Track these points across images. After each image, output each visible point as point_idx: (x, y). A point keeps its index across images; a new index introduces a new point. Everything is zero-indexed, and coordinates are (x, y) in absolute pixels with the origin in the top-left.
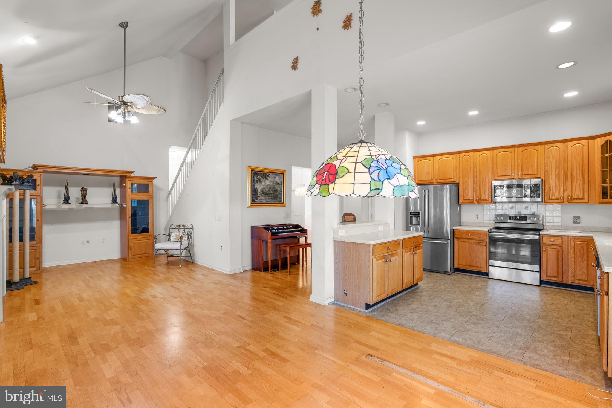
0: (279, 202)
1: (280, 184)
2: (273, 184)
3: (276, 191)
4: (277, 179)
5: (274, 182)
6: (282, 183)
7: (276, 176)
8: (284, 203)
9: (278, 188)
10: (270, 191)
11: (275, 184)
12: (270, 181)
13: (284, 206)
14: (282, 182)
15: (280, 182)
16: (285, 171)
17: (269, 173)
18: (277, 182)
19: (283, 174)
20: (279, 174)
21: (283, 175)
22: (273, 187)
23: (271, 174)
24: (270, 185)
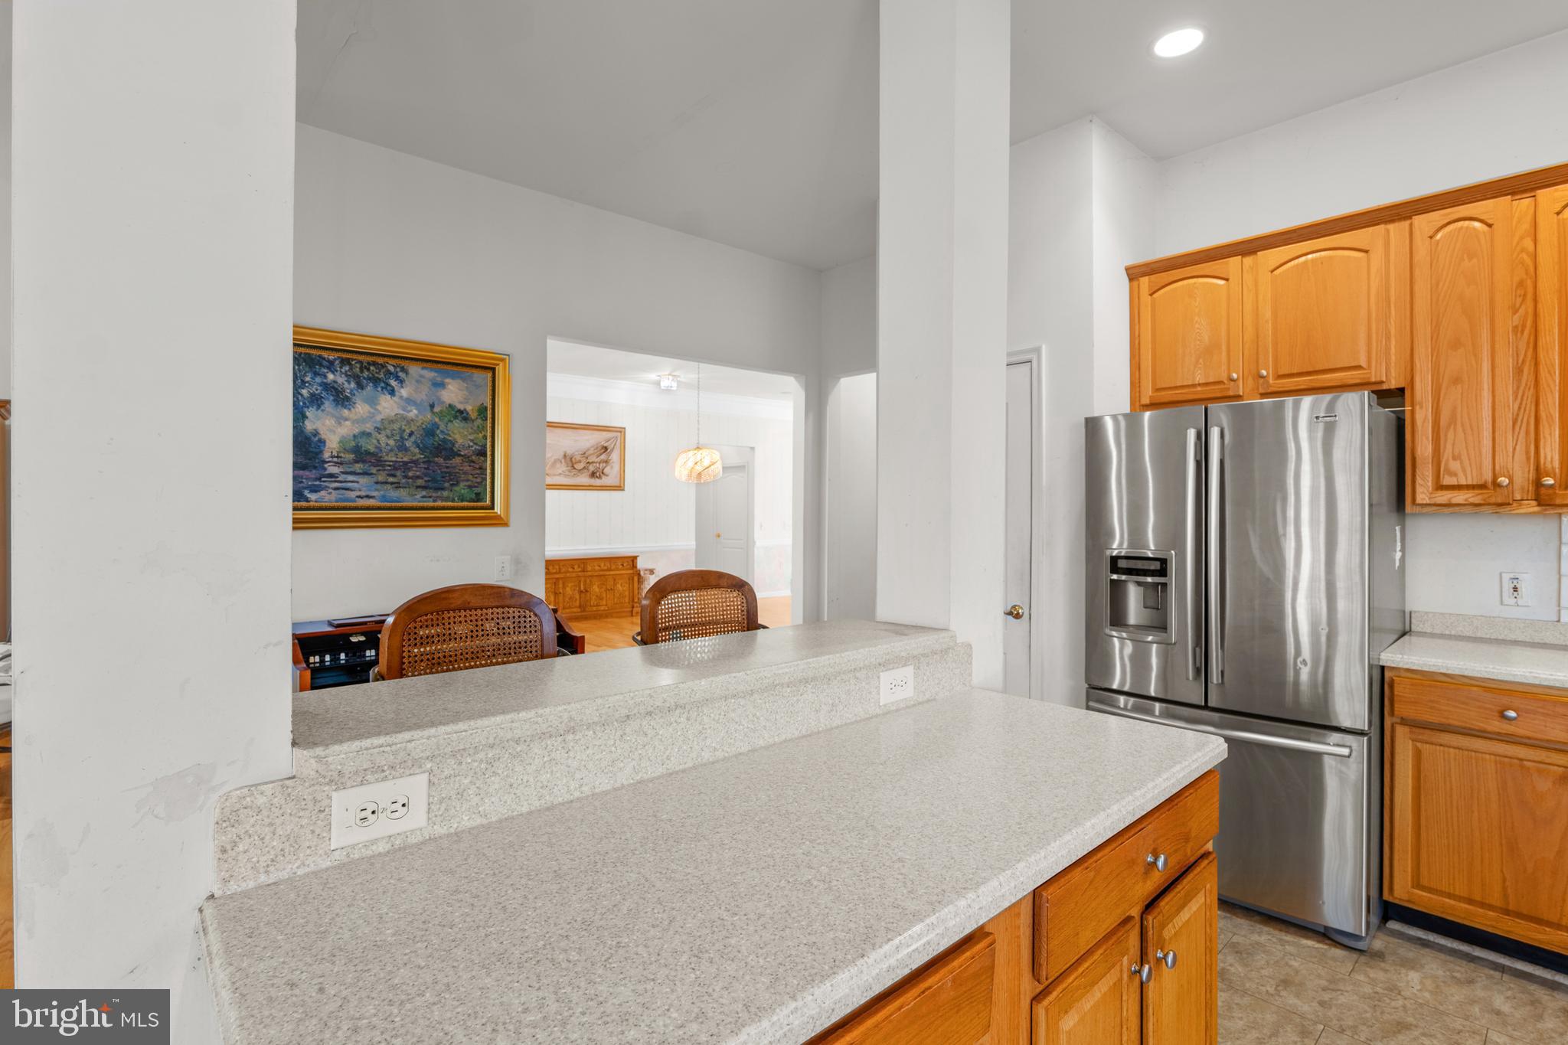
0: (465, 504)
1: (473, 415)
2: (429, 416)
3: (446, 449)
4: (453, 393)
5: (432, 406)
6: (487, 414)
7: (447, 380)
8: (498, 509)
9: (460, 435)
10: (406, 449)
11: (441, 415)
12: (409, 401)
13: (499, 522)
14: (482, 411)
15: (469, 408)
16: (503, 358)
17: (403, 363)
18: (450, 405)
19: (493, 370)
20: (464, 369)
21: (490, 375)
22: (430, 432)
23: (414, 369)
24: (410, 422)
